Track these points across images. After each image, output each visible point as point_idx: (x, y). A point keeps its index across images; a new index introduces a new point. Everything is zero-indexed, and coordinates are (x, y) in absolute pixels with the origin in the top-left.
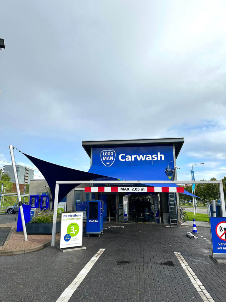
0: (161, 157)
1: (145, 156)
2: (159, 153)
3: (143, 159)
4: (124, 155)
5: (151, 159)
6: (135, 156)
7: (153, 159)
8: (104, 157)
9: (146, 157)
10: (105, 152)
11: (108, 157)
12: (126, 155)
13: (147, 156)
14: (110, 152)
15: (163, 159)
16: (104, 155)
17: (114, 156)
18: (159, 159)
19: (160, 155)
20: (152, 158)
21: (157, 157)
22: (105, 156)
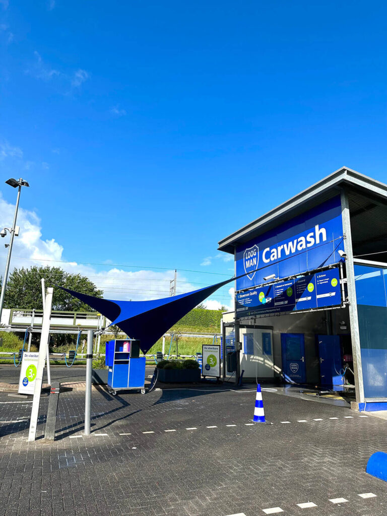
0: (321, 235)
1: (295, 241)
2: (317, 227)
3: (293, 251)
4: (268, 249)
5: (304, 246)
6: (282, 247)
7: (309, 245)
8: (247, 262)
9: (298, 243)
10: (247, 251)
11: (251, 260)
12: (270, 250)
13: (299, 240)
14: (253, 250)
15: (325, 239)
16: (247, 258)
17: (256, 256)
18: (318, 241)
19: (319, 229)
20: (307, 242)
21: (314, 237)
22: (247, 260)
